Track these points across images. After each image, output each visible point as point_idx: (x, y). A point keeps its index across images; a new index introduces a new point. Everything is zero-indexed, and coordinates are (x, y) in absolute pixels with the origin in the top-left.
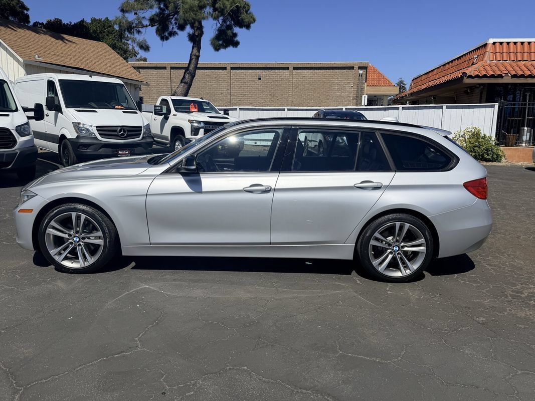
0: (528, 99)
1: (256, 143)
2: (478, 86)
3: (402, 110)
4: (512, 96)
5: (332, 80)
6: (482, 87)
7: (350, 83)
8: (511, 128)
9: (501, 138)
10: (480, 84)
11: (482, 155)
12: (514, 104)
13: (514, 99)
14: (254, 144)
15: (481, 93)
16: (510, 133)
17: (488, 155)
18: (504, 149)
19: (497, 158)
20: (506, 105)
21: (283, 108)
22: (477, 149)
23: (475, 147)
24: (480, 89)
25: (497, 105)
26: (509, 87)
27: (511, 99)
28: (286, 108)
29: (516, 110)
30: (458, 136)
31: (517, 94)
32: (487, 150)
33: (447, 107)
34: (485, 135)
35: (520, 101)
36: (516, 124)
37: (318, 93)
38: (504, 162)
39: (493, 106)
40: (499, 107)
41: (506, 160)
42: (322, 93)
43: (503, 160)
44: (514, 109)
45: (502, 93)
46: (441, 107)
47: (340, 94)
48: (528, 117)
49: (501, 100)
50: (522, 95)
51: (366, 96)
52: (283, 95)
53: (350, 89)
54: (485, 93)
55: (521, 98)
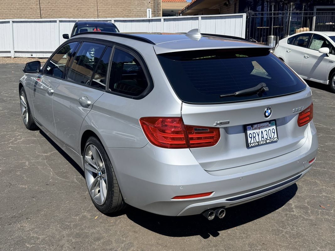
0: (273, 9)
1: (32, 55)
3: (164, 21)
4: (260, 7)
8: (261, 37)
12: (262, 14)
13: (262, 10)
15: (235, 4)
16: (260, 42)
20: (253, 15)
21: (55, 19)
25: (245, 15)
27: (260, 10)
28: (58, 20)
29: (265, 19)
31: (265, 5)
33: (202, 18)
35: (267, 11)
36: (264, 32)
37: (120, 8)
39: (241, 16)
40: (247, 17)
42: (124, 8)
44: (262, 18)
45: (251, 4)
46: (197, 19)
47: (139, 9)
48: (273, 26)
49: (248, 10)
50: (269, 6)
51: (151, 10)
52: (89, 9)
53: (148, 4)
54: (238, 4)
55: (269, 8)
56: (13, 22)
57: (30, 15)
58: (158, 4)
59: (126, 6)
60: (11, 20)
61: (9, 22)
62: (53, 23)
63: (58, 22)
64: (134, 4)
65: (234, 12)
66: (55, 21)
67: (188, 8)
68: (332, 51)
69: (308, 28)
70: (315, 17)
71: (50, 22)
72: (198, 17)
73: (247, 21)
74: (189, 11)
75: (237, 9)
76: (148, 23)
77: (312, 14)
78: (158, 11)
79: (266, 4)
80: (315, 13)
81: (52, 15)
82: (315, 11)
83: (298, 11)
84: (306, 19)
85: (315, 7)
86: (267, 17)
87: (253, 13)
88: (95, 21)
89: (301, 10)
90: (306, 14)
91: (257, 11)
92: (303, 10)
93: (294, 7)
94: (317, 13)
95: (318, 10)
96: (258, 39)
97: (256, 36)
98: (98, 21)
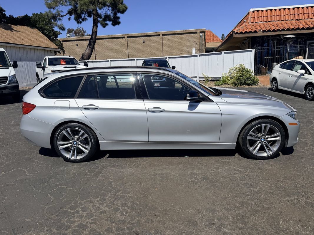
0: (275, 45)
1: (121, 81)
2: (247, 39)
3: (200, 56)
4: (267, 44)
5: (185, 41)
6: (248, 39)
7: (195, 41)
8: (267, 64)
9: (258, 71)
10: (248, 38)
11: (245, 82)
12: (268, 49)
13: (268, 46)
14: (120, 81)
15: (249, 43)
17: (248, 81)
18: (259, 77)
19: (254, 83)
20: (260, 50)
21: (134, 59)
22: (241, 78)
23: (240, 77)
24: (247, 40)
25: (254, 50)
26: (265, 38)
29: (270, 52)
30: (232, 70)
32: (248, 78)
33: (225, 53)
34: (247, 69)
35: (272, 46)
36: (270, 61)
37: (177, 48)
38: (260, 85)
39: (251, 51)
40: (255, 51)
41: (261, 84)
43: (259, 83)
44: (268, 51)
45: (260, 42)
46: (221, 53)
47: (190, 48)
48: (276, 56)
49: (257, 46)
50: (273, 43)
51: (195, 49)
52: (157, 51)
53: (196, 45)
54: (250, 43)
55: (273, 44)
56: (111, 61)
57: (122, 56)
58: (203, 44)
59: (181, 47)
60: (109, 60)
61: (108, 61)
62: (133, 61)
63: (136, 60)
64: (186, 45)
65: (248, 48)
66: (134, 60)
67: (220, 46)
68: (307, 72)
69: (302, 57)
70: (307, 49)
71: (132, 60)
72: (222, 53)
73: (255, 54)
74: (221, 48)
75: (250, 46)
76: (189, 58)
77: (306, 47)
78: (203, 49)
79: (271, 42)
80: (308, 46)
81: (135, 55)
82: (308, 45)
83: (295, 45)
84: (300, 50)
85: (307, 41)
86: (272, 51)
87: (260, 48)
88: (157, 58)
89: (297, 44)
90: (301, 47)
91: (264, 47)
92: (299, 44)
93: (291, 43)
94: (309, 46)
95: (309, 43)
96: (265, 65)
97: (264, 64)
98: (159, 58)
